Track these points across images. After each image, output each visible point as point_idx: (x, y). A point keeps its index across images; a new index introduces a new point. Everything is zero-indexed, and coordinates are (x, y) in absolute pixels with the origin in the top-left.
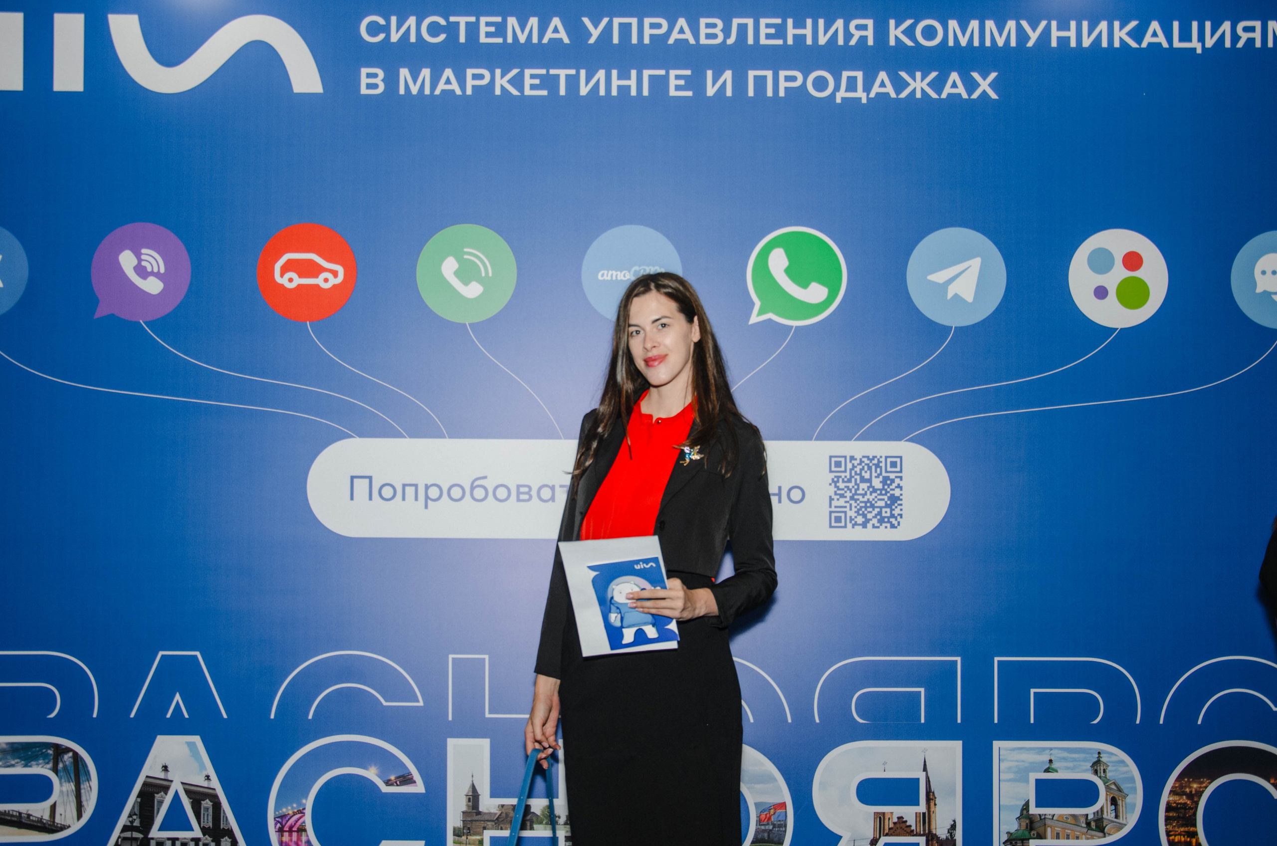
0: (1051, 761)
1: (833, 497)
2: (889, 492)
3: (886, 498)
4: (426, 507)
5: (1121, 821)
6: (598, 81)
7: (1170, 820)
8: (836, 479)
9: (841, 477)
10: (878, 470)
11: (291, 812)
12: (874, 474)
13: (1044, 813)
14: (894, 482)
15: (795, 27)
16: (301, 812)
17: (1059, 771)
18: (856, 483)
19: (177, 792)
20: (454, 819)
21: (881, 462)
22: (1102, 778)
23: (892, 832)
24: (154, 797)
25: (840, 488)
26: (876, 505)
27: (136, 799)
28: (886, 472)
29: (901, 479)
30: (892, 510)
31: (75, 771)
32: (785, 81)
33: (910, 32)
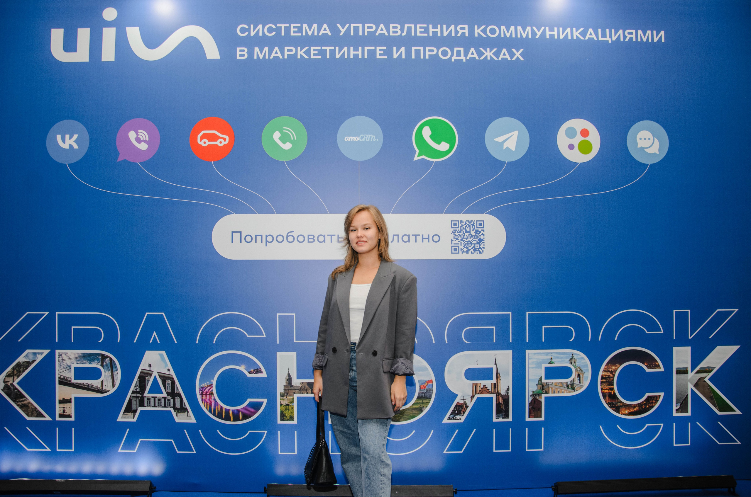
0: (551, 358)
1: (453, 239)
2: (478, 237)
3: (477, 240)
4: (266, 245)
5: (582, 384)
6: (344, 52)
7: (603, 383)
8: (454, 231)
9: (456, 230)
10: (473, 227)
11: (206, 386)
12: (471, 229)
13: (548, 382)
14: (481, 233)
15: (433, 28)
16: (211, 386)
17: (555, 363)
18: (463, 233)
19: (155, 377)
20: (280, 388)
21: (475, 223)
22: (574, 365)
23: (481, 392)
24: (145, 378)
25: (456, 235)
26: (472, 243)
27: (138, 379)
28: (477, 228)
29: (484, 231)
30: (480, 245)
31: (111, 367)
32: (429, 52)
33: (484, 31)
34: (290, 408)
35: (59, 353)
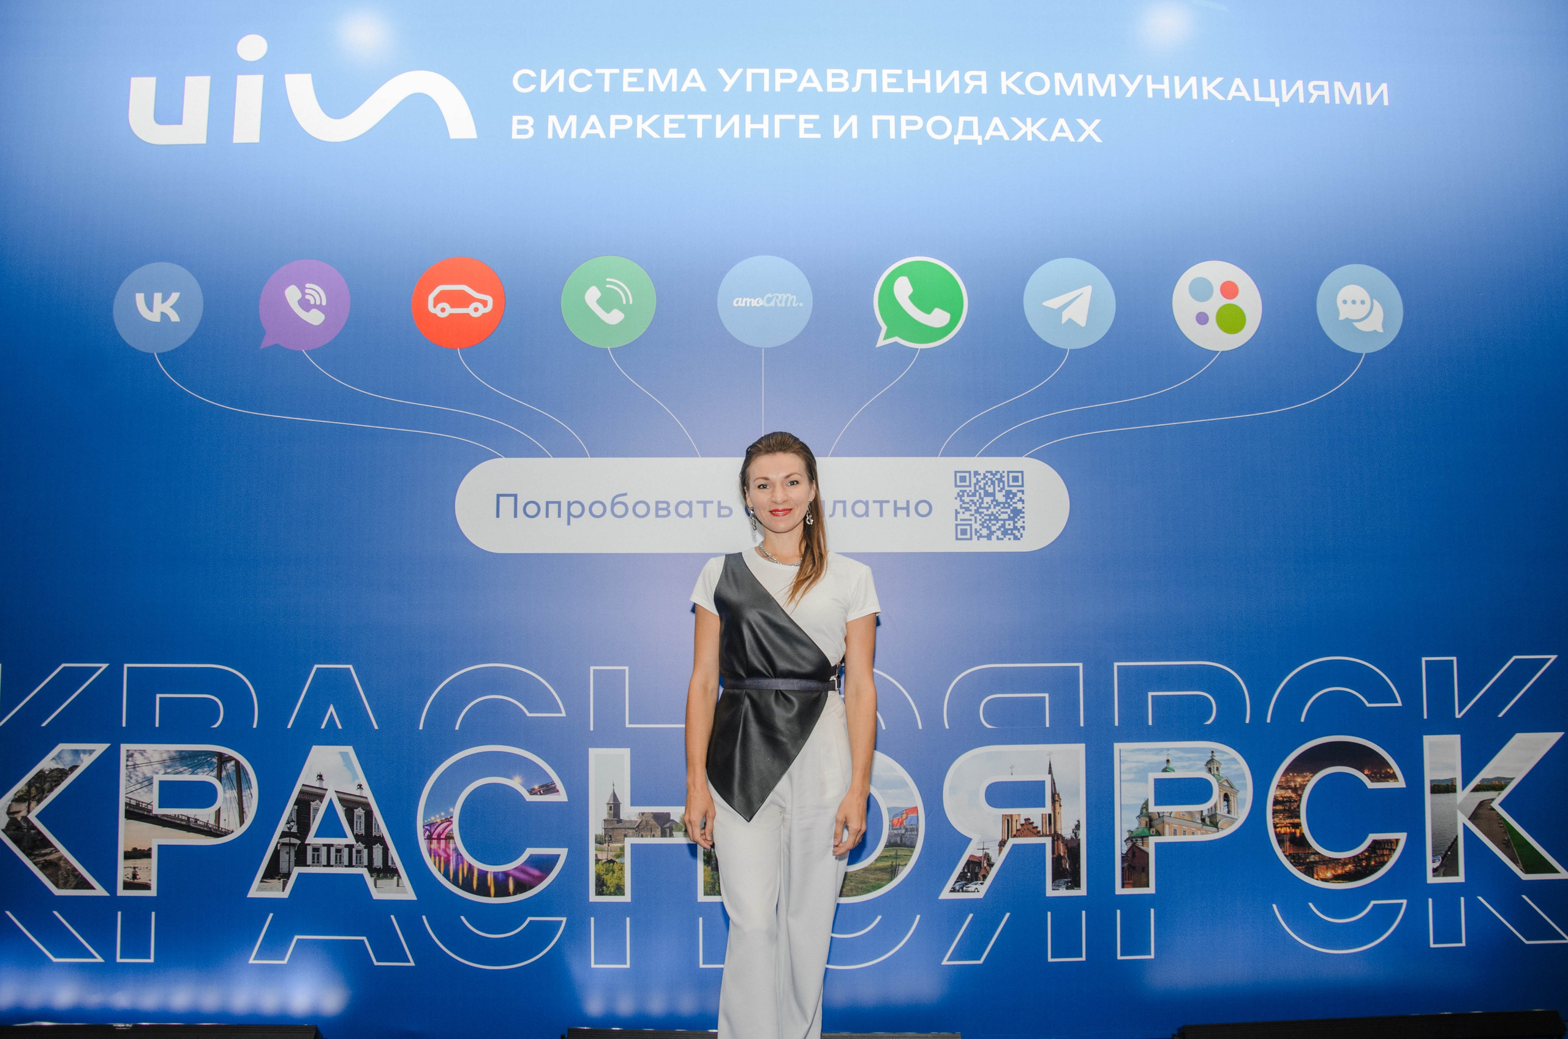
0: (1168, 761)
1: (959, 510)
2: (1011, 505)
3: (1009, 511)
4: (569, 523)
5: (1232, 815)
6: (733, 125)
7: (1277, 813)
8: (961, 494)
9: (966, 491)
10: (1001, 484)
11: (439, 821)
12: (997, 489)
13: (1162, 811)
14: (1016, 496)
15: (914, 77)
16: (449, 820)
17: (1176, 770)
18: (980, 498)
19: (331, 802)
20: (596, 827)
21: (1004, 477)
22: (1216, 776)
23: (1019, 833)
24: (310, 805)
25: (965, 501)
26: (999, 518)
27: (293, 807)
28: (1009, 486)
29: (1023, 494)
30: (1015, 522)
31: (237, 778)
32: (907, 125)
33: (1020, 83)
34: (616, 867)
35: (128, 751)
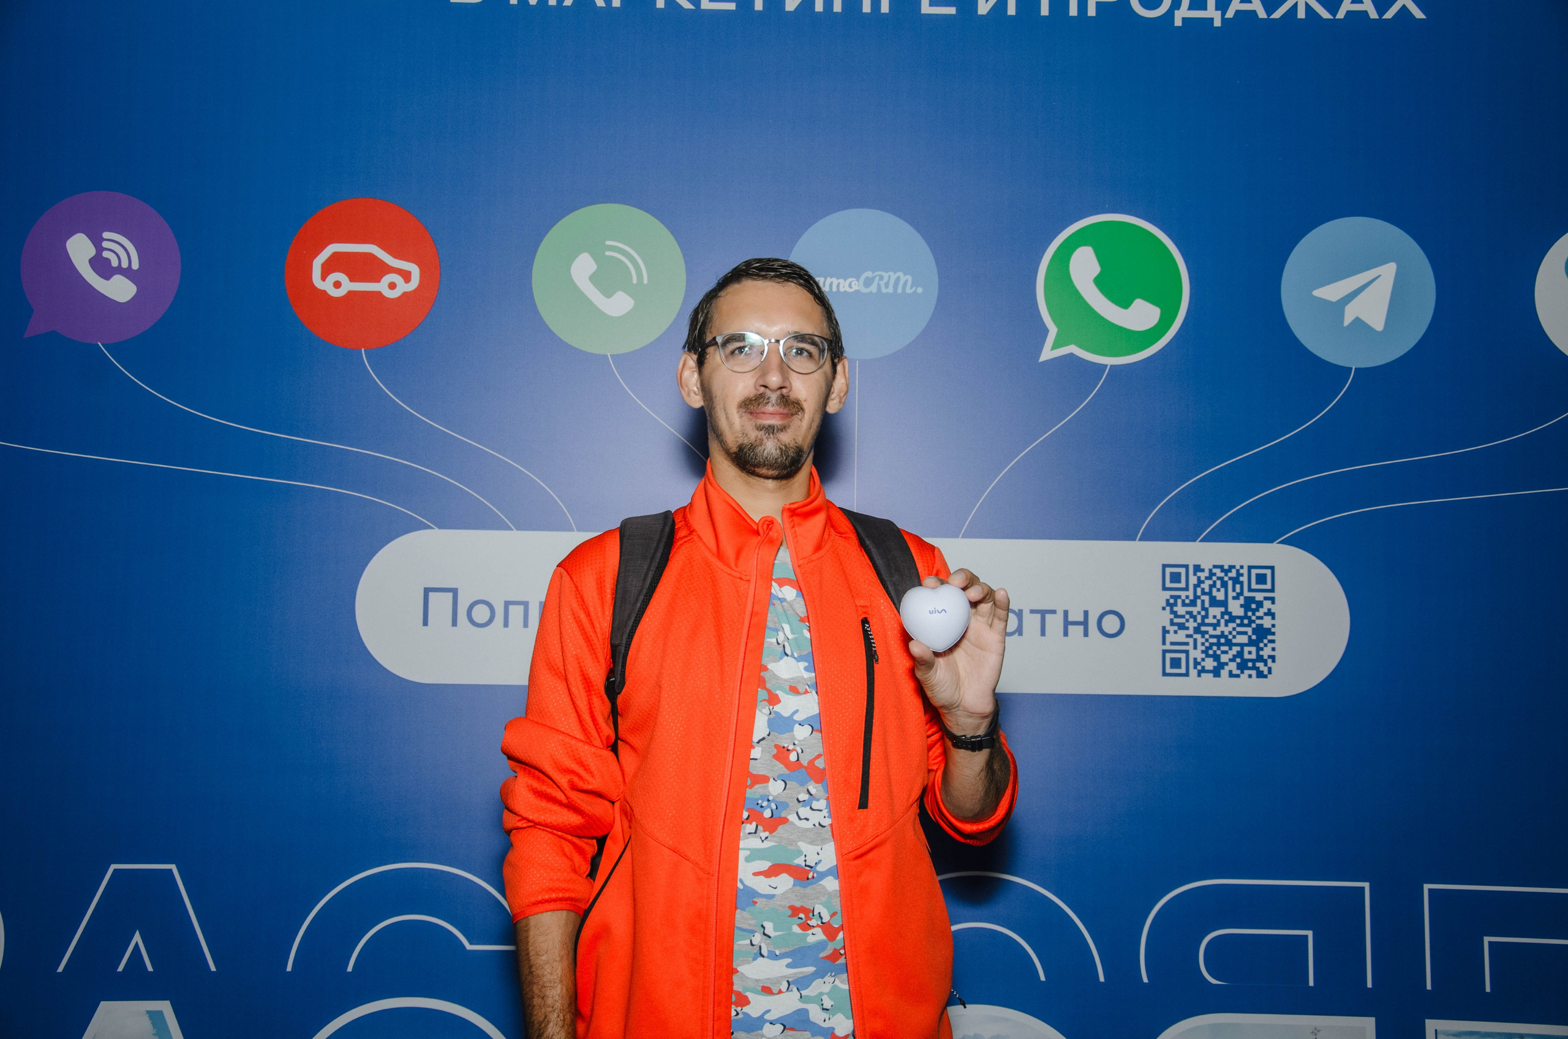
1: (1168, 628)
2: (1254, 622)
3: (1249, 630)
8: (1172, 601)
9: (1179, 597)
10: (1238, 587)
12: (1231, 594)
14: (1262, 607)
18: (1203, 608)
21: (1242, 575)
25: (1179, 613)
26: (1234, 641)
28: (1250, 590)
29: (1273, 603)
30: (1259, 649)
